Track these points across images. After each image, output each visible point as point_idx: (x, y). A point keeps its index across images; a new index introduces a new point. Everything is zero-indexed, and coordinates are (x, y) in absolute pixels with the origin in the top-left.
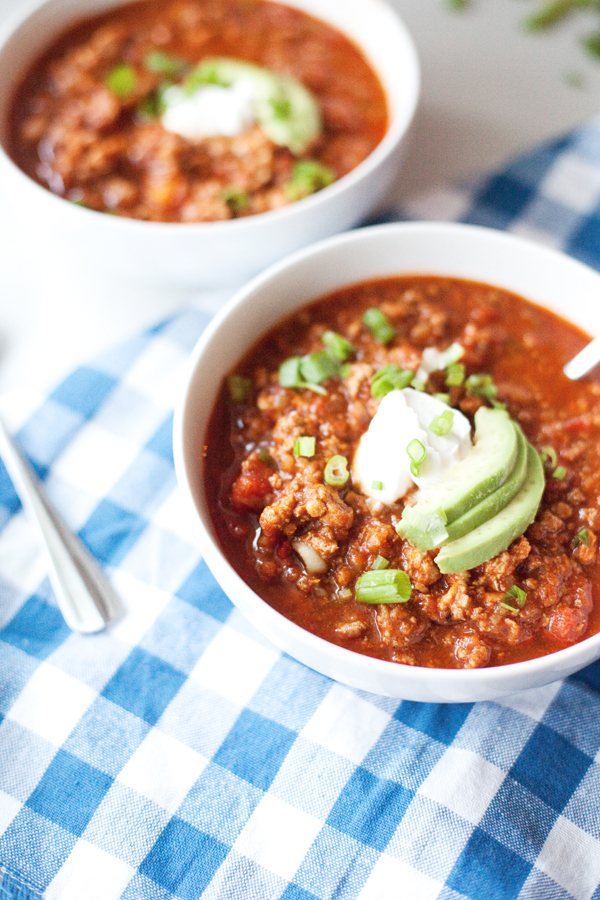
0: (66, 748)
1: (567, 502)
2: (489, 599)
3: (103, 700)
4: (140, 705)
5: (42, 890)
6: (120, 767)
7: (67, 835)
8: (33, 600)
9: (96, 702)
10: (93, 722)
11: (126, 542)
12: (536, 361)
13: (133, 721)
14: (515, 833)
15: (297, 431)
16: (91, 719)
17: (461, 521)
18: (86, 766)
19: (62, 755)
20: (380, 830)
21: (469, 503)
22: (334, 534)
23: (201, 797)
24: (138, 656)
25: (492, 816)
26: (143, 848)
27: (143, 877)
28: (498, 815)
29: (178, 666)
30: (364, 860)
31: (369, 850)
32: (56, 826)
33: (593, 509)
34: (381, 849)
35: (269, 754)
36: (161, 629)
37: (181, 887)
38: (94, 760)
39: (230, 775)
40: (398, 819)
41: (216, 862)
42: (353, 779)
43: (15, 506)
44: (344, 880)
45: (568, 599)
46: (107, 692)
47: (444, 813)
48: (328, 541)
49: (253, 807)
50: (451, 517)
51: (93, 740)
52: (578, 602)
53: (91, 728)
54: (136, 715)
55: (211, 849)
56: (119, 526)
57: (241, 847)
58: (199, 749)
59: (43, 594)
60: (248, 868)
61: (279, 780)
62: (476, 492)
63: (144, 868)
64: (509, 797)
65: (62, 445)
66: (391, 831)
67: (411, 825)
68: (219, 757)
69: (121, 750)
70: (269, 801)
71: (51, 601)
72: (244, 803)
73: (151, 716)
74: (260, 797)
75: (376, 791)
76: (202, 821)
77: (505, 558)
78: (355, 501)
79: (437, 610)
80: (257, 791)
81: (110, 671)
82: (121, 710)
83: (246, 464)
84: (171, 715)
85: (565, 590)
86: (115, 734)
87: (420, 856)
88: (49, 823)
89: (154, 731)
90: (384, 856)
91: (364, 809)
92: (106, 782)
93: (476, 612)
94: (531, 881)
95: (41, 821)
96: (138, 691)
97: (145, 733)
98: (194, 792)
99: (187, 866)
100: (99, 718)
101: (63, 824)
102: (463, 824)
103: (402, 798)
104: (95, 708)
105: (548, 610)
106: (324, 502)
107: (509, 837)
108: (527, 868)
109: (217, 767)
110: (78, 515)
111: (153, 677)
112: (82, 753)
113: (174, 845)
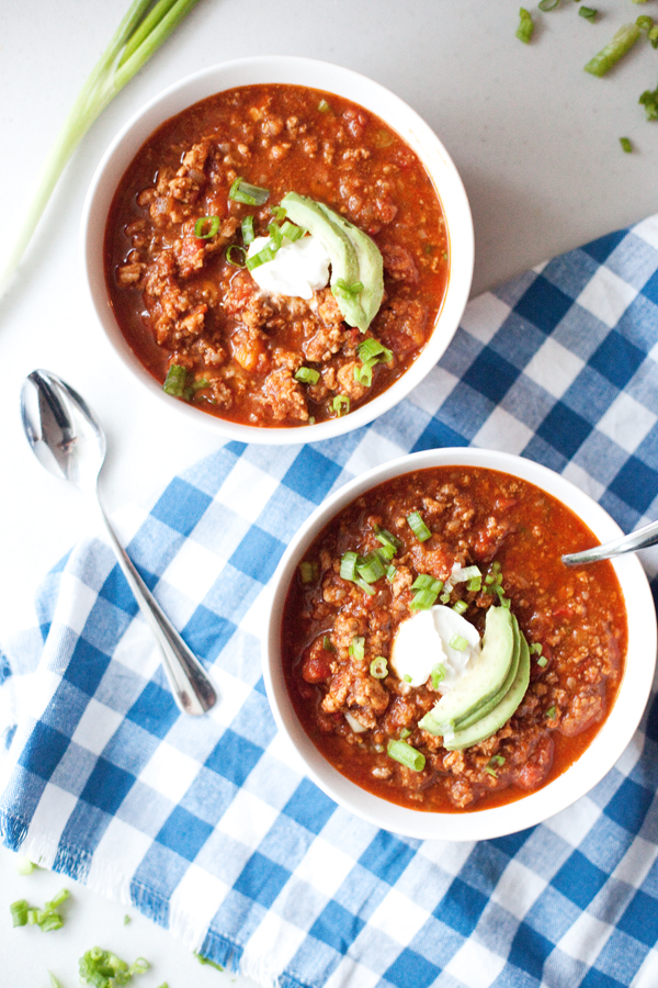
0: (182, 805)
1: (545, 683)
2: (479, 762)
3: (205, 769)
4: (231, 772)
5: (168, 898)
6: (219, 818)
7: (183, 861)
8: (151, 686)
9: (201, 772)
10: (200, 787)
11: (219, 642)
12: (540, 549)
13: (228, 785)
14: (481, 878)
15: (351, 635)
16: (198, 783)
17: (464, 723)
18: (196, 819)
19: (178, 810)
20: (392, 872)
21: (473, 710)
22: (374, 714)
23: (274, 839)
24: (229, 735)
25: (466, 869)
26: (235, 871)
27: (235, 892)
28: (470, 867)
29: (258, 743)
30: (380, 890)
31: (384, 884)
32: (176, 855)
33: (562, 691)
34: (392, 883)
35: (320, 813)
36: (246, 714)
37: (260, 897)
38: (201, 815)
39: (293, 823)
40: (404, 867)
41: (282, 882)
42: (376, 839)
43: (134, 610)
44: (366, 902)
45: (534, 758)
46: (208, 763)
47: (435, 869)
48: (369, 720)
49: (308, 845)
50: (457, 722)
51: (200, 800)
52: (541, 761)
53: (198, 790)
54: (229, 780)
55: (279, 875)
56: (213, 630)
57: (299, 874)
58: (271, 803)
59: (158, 682)
60: (304, 887)
61: (326, 830)
62: (478, 704)
63: (236, 886)
64: (479, 854)
65: (167, 558)
66: (399, 874)
67: (412, 873)
68: (287, 810)
69: (219, 807)
70: (319, 842)
71: (164, 687)
72: (302, 843)
73: (239, 780)
74: (314, 838)
75: (392, 846)
76: (275, 855)
77: (493, 740)
78: (391, 685)
79: (442, 767)
80: (311, 835)
81: (210, 748)
82: (218, 777)
83: (313, 656)
84: (253, 779)
85: (532, 751)
86: (215, 796)
87: (416, 895)
88: (171, 852)
89: (242, 791)
90: (393, 890)
91: (382, 858)
92: (210, 829)
93: (469, 772)
94: (487, 910)
95: (166, 851)
96: (229, 762)
97: (235, 793)
98: (269, 835)
99: (264, 884)
100: (203, 784)
101: (181, 854)
102: (447, 876)
103: (408, 855)
104: (201, 776)
105: (519, 767)
106: (369, 698)
107: (476, 882)
108: (486, 900)
109: (285, 817)
110: (181, 619)
111: (240, 751)
112: (192, 808)
113: (256, 869)
